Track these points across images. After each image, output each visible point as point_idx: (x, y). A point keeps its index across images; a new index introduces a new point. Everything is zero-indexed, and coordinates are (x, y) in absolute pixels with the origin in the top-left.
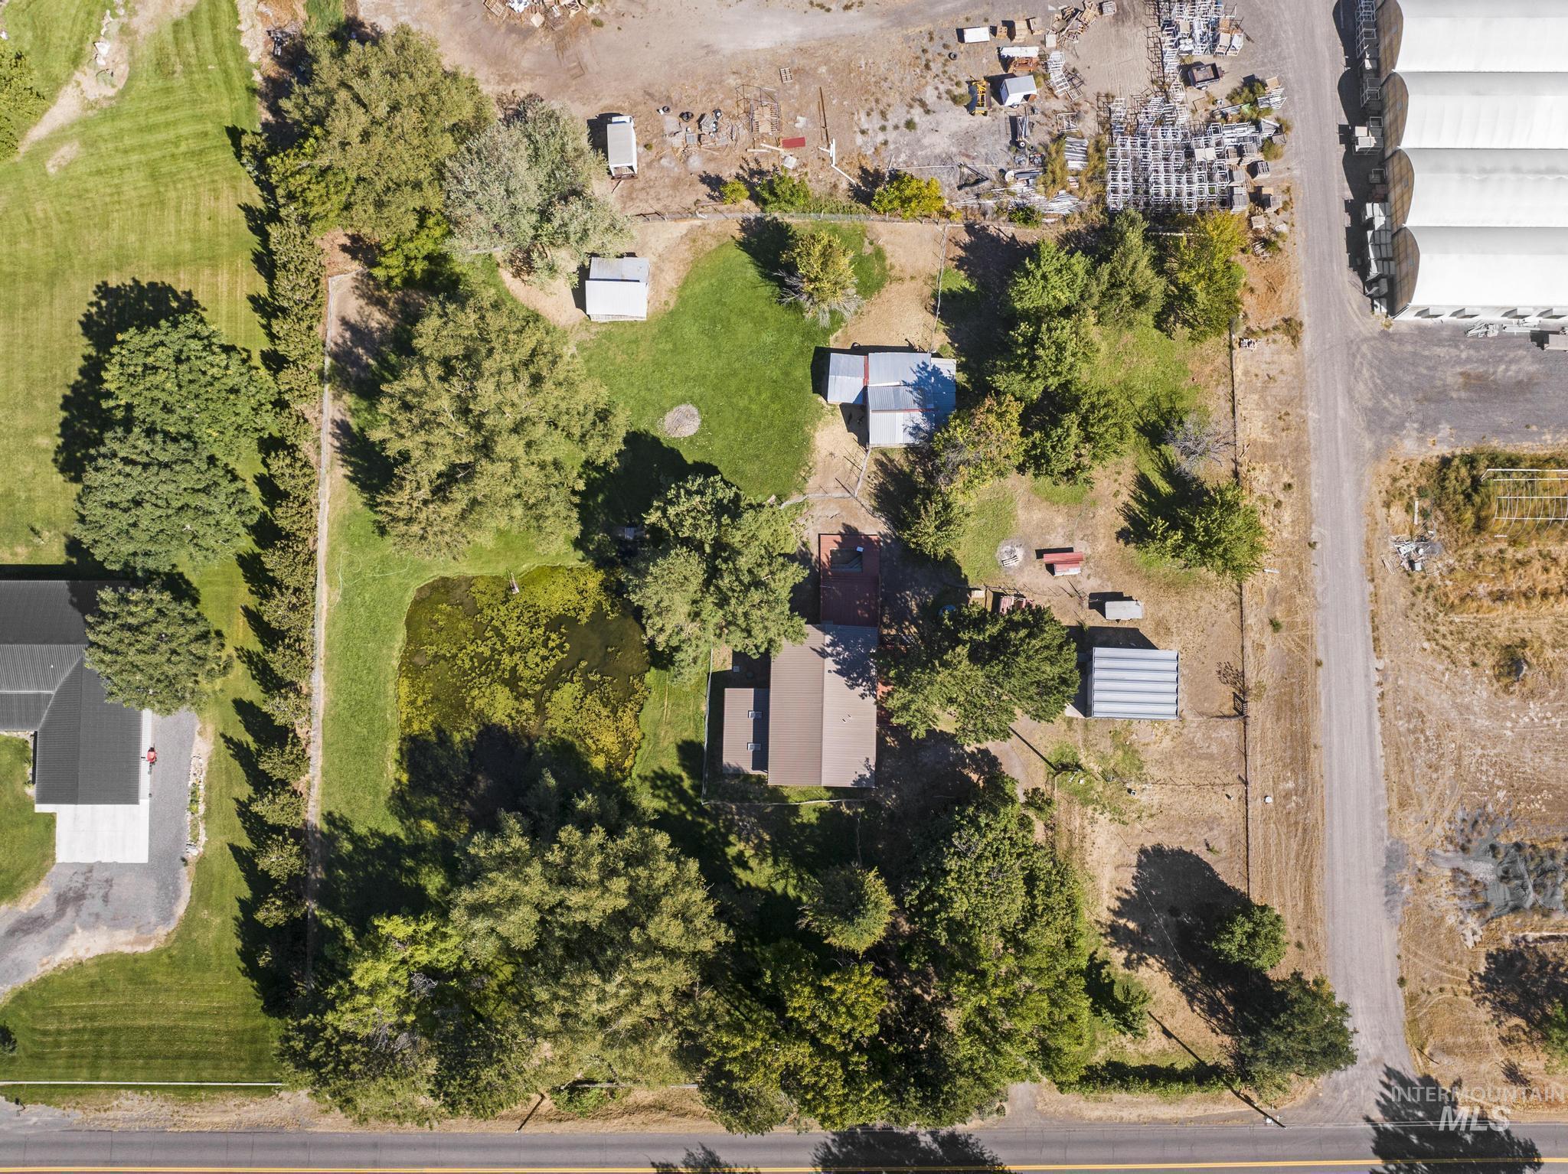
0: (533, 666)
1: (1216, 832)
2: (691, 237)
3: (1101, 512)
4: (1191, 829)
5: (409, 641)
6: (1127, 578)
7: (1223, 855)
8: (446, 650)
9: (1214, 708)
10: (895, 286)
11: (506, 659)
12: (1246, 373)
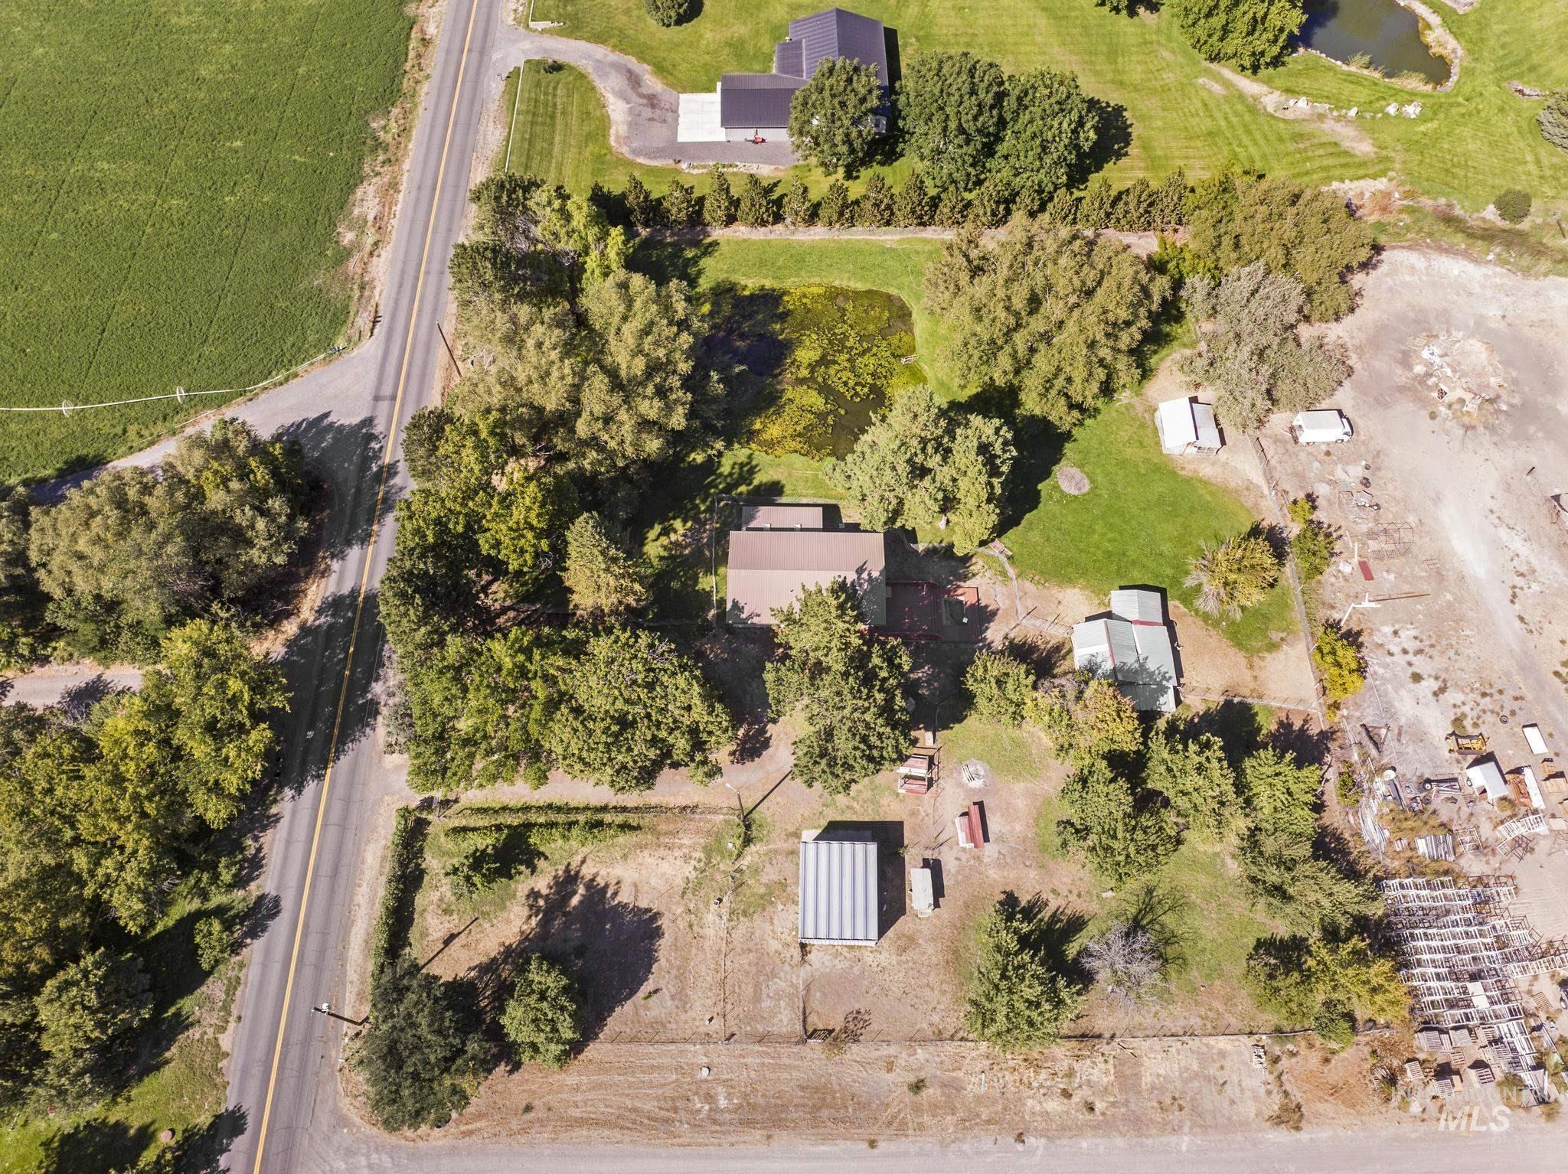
0: (839, 376)
1: (669, 1003)
2: (1249, 486)
3: (1033, 874)
4: (674, 972)
5: (856, 293)
6: (960, 903)
7: (642, 1012)
8: (850, 317)
9: (815, 1003)
10: (1243, 662)
11: (844, 357)
12: (1222, 1054)
